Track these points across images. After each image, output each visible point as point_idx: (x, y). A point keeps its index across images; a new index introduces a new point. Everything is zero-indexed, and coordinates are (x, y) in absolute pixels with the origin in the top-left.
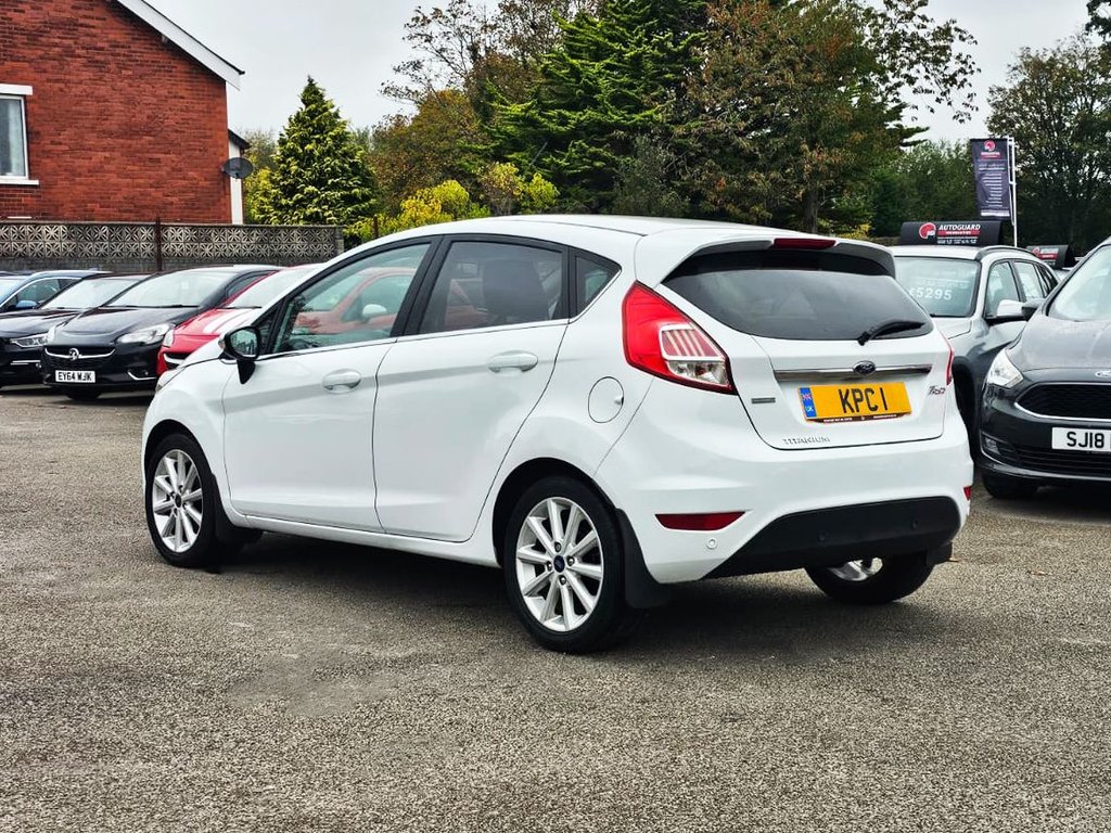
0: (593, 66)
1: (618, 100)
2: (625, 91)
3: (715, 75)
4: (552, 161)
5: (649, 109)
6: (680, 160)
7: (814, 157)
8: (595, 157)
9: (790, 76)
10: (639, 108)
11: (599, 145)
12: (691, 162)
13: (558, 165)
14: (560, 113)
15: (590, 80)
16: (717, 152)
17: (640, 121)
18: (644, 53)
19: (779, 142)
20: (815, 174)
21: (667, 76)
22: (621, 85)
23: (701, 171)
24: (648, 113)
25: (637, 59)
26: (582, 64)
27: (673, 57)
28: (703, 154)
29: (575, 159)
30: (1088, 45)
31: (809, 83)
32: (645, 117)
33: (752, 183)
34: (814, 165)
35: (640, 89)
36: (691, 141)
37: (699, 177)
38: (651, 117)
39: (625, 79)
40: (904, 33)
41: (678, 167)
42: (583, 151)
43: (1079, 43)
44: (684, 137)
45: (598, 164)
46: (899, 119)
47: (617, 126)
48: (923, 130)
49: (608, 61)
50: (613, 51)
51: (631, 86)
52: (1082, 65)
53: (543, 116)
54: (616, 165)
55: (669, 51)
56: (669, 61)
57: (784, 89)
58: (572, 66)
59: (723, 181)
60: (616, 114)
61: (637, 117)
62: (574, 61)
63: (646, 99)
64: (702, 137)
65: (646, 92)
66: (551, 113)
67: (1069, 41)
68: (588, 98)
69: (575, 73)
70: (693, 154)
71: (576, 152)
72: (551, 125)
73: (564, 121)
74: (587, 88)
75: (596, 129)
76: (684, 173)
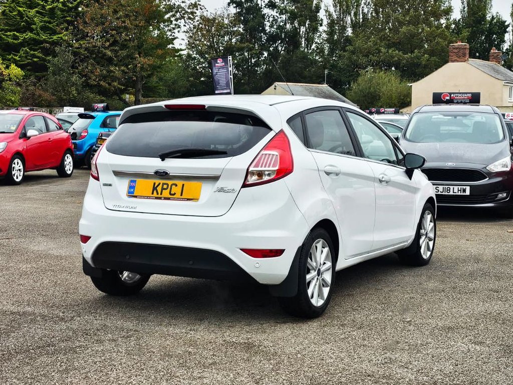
0: (29, 12)
1: (44, 29)
2: (47, 24)
3: (92, 19)
4: (12, 57)
5: (59, 34)
6: (77, 59)
7: (141, 61)
8: (34, 56)
9: (128, 22)
10: (54, 33)
11: (34, 50)
12: (82, 61)
13: (15, 59)
14: (14, 34)
15: (29, 18)
16: (94, 56)
17: (56, 39)
18: (57, 6)
19: (124, 53)
20: (142, 68)
21: (68, 18)
22: (45, 21)
23: (88, 64)
24: (60, 36)
25: (52, 10)
26: (24, 11)
27: (70, 9)
28: (87, 57)
29: (23, 56)
30: (229, 12)
31: (137, 26)
32: (58, 37)
33: (112, 71)
34: (142, 65)
35: (55, 24)
36: (82, 51)
37: (87, 68)
38: (61, 38)
39: (46, 19)
40: (175, 4)
41: (76, 63)
42: (26, 52)
43: (225, 11)
44: (78, 48)
45: (35, 60)
46: (173, 44)
47: (45, 41)
48: (183, 50)
49: (37, 9)
50: (39, 5)
51: (50, 22)
52: (226, 21)
53: (4, 35)
54: (45, 60)
55: (68, 6)
56: (68, 12)
57: (126, 28)
58: (19, 11)
59: (98, 70)
60: (43, 35)
61: (55, 37)
62: (20, 9)
63: (58, 29)
64: (86, 49)
65: (57, 25)
66: (9, 33)
67: (220, 9)
68: (28, 27)
69: (20, 14)
70: (83, 57)
71: (24, 53)
72: (10, 40)
73: (16, 38)
74: (26, 21)
75: (33, 42)
76: (79, 66)
